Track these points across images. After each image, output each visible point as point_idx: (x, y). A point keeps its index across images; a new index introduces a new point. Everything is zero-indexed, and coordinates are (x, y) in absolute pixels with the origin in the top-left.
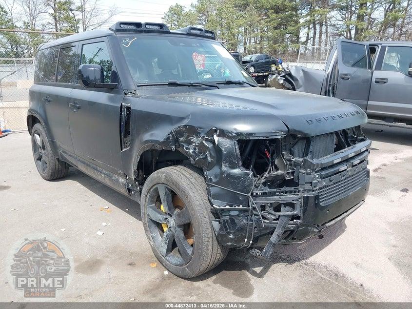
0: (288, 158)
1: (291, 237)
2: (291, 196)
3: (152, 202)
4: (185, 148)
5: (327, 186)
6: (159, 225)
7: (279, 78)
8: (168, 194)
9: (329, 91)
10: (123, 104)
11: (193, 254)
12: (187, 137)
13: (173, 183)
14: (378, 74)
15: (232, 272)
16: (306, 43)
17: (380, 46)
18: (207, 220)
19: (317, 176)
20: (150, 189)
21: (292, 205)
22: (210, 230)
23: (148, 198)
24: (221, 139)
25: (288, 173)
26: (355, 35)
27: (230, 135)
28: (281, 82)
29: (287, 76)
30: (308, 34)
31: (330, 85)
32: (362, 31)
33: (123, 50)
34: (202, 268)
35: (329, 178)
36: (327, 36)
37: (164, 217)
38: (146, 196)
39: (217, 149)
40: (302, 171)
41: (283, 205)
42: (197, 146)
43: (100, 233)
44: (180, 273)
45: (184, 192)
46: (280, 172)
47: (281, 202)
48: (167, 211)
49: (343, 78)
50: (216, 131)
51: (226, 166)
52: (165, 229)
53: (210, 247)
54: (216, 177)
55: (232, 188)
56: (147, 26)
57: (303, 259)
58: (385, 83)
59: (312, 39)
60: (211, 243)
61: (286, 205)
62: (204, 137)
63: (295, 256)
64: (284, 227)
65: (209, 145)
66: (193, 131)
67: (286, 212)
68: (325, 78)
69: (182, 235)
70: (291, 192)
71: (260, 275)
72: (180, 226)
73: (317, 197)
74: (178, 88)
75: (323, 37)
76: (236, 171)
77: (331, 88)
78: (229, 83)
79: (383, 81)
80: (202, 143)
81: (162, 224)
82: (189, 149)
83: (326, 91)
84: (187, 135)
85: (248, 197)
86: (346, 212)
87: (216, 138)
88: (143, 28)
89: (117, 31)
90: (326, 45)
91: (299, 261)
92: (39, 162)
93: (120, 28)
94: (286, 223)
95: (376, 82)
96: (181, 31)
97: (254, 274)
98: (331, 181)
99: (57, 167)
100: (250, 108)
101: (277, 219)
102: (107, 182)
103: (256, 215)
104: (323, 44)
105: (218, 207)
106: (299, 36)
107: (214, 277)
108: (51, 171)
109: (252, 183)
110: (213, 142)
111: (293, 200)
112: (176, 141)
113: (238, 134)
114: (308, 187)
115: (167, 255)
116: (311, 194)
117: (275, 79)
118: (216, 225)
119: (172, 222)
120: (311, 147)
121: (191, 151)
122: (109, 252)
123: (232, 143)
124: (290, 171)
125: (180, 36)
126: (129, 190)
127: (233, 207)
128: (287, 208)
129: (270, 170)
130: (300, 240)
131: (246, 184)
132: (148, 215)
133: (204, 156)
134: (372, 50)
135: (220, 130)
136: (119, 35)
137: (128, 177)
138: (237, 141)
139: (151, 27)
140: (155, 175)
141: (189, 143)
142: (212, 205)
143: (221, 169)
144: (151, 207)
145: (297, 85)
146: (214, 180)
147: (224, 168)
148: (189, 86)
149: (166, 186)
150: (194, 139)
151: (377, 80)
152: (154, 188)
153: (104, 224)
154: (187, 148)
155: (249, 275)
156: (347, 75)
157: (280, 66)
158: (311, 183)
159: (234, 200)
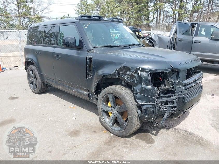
0: (171, 81)
1: (171, 116)
2: (173, 98)
3: (104, 102)
4: (123, 77)
5: (188, 93)
6: (107, 113)
7: (146, 40)
8: (114, 98)
9: (171, 47)
10: (88, 56)
11: (127, 125)
12: (124, 72)
13: (117, 93)
14: (196, 39)
15: (142, 134)
16: (152, 21)
17: (197, 25)
18: (135, 109)
19: (184, 89)
20: (103, 96)
21: (173, 102)
22: (136, 114)
23: (102, 100)
24: (142, 73)
25: (171, 88)
26: (178, 17)
27: (146, 70)
28: (147, 42)
29: (150, 39)
30: (154, 16)
31: (172, 44)
32: (181, 15)
33: (84, 29)
34: (132, 131)
35: (188, 89)
36: (163, 17)
37: (111, 109)
38: (101, 100)
39: (140, 77)
40: (177, 86)
41: (168, 102)
42: (129, 76)
43: (74, 118)
44: (120, 135)
45: (123, 97)
46: (167, 87)
47: (168, 101)
48: (113, 106)
49: (179, 41)
50: (140, 69)
51: (144, 85)
52: (111, 115)
53: (136, 122)
54: (139, 90)
55: (147, 95)
56: (94, 18)
57: (173, 127)
58: (199, 43)
59: (156, 18)
60: (136, 120)
61: (170, 102)
62: (133, 72)
63: (169, 126)
64: (169, 112)
65: (136, 75)
66: (128, 69)
67: (170, 105)
68: (170, 40)
69: (120, 117)
70: (172, 96)
71: (156, 135)
72: (119, 113)
73: (183, 98)
74: (112, 48)
75: (162, 17)
76: (149, 87)
77: (172, 46)
78: (134, 45)
79: (198, 42)
80: (132, 74)
81: (109, 113)
82: (125, 77)
83: (170, 47)
84: (124, 71)
85: (154, 99)
86: (194, 105)
87: (139, 72)
88: (92, 18)
89: (80, 20)
90: (163, 22)
91: (172, 128)
92: (31, 85)
93: (81, 19)
94: (170, 110)
95: (195, 42)
96: (108, 19)
97: (153, 134)
98: (189, 91)
99: (42, 87)
100: (153, 58)
101: (166, 108)
102: (76, 94)
103: (157, 107)
104: (161, 21)
105: (141, 104)
106: (149, 17)
107: (135, 136)
108: (39, 89)
109: (156, 92)
110: (138, 74)
111: (173, 100)
112: (119, 73)
113: (150, 70)
114: (180, 93)
115: (112, 126)
116: (181, 97)
117: (144, 41)
118: (139, 111)
119: (115, 111)
120: (179, 76)
121: (126, 78)
122: (81, 127)
123: (147, 74)
124: (172, 86)
125: (109, 22)
126: (89, 97)
127: (147, 103)
128: (171, 103)
129: (162, 86)
130: (175, 117)
131: (154, 93)
132: (102, 108)
133: (133, 80)
134: (193, 26)
135: (142, 68)
136: (81, 22)
137: (89, 91)
138: (149, 73)
139: (95, 18)
140: (107, 89)
141: (125, 74)
142: (137, 102)
143: (142, 86)
144: (103, 105)
145: (155, 44)
146: (138, 91)
147: (143, 86)
148: (116, 47)
149: (113, 94)
150: (128, 73)
151: (196, 42)
152: (106, 95)
153: (74, 114)
154: (124, 77)
155: (151, 135)
156: (181, 39)
157: (140, 33)
158: (182, 91)
159: (148, 100)
